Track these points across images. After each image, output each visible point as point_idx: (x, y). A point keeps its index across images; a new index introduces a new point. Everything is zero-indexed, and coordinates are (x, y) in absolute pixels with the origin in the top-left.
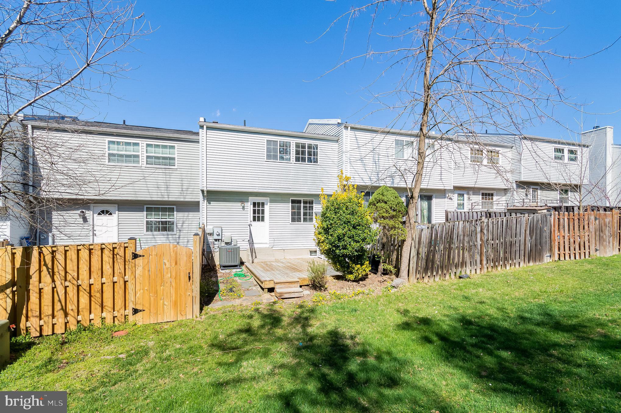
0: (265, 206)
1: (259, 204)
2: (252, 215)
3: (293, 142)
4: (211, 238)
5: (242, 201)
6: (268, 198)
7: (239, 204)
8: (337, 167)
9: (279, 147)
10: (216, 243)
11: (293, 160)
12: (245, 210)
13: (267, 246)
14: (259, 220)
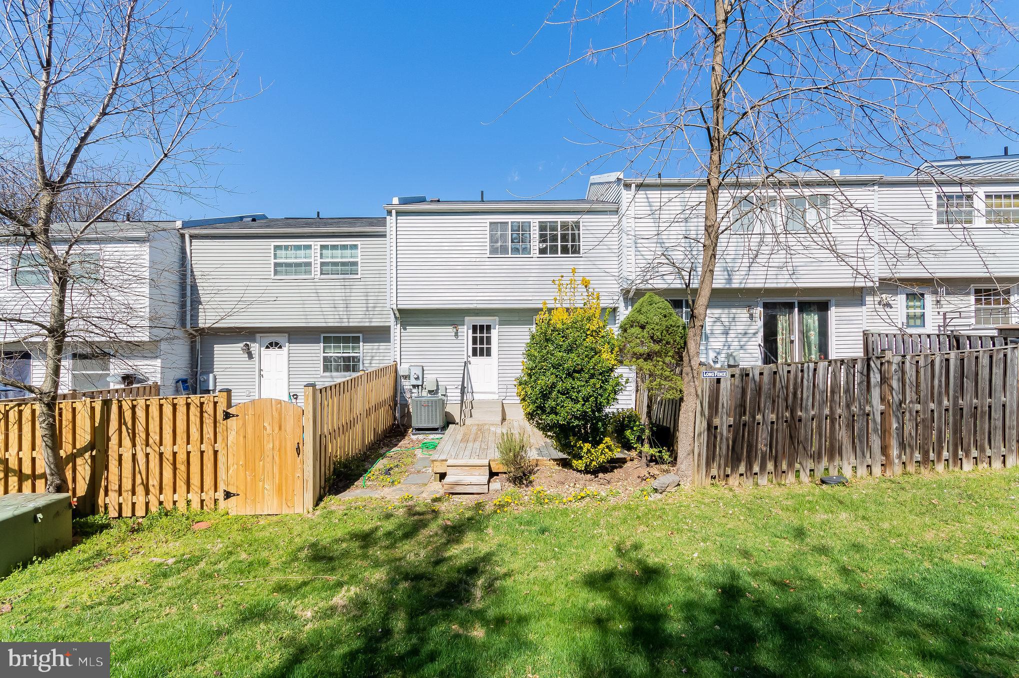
0: (492, 331)
1: (482, 327)
2: (471, 346)
3: (535, 221)
4: (407, 383)
5: (455, 325)
6: (497, 318)
7: (450, 330)
8: (617, 259)
9: (510, 233)
10: (414, 391)
11: (535, 252)
12: (459, 338)
13: (496, 397)
14: (482, 354)
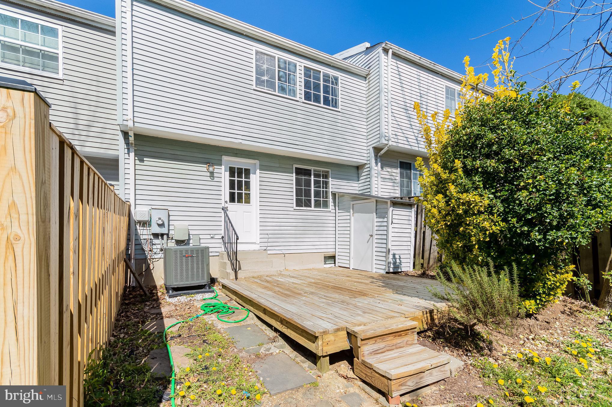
0: (251, 175)
1: (240, 171)
2: (228, 191)
3: (301, 64)
4: (145, 232)
5: (209, 163)
6: (257, 162)
7: (203, 168)
8: (365, 120)
9: (277, 69)
10: (156, 241)
11: (301, 96)
12: (216, 179)
13: (256, 247)
14: (240, 201)
